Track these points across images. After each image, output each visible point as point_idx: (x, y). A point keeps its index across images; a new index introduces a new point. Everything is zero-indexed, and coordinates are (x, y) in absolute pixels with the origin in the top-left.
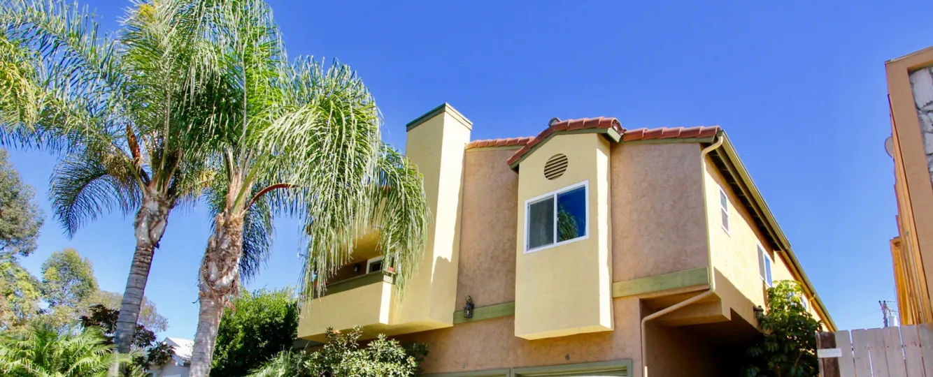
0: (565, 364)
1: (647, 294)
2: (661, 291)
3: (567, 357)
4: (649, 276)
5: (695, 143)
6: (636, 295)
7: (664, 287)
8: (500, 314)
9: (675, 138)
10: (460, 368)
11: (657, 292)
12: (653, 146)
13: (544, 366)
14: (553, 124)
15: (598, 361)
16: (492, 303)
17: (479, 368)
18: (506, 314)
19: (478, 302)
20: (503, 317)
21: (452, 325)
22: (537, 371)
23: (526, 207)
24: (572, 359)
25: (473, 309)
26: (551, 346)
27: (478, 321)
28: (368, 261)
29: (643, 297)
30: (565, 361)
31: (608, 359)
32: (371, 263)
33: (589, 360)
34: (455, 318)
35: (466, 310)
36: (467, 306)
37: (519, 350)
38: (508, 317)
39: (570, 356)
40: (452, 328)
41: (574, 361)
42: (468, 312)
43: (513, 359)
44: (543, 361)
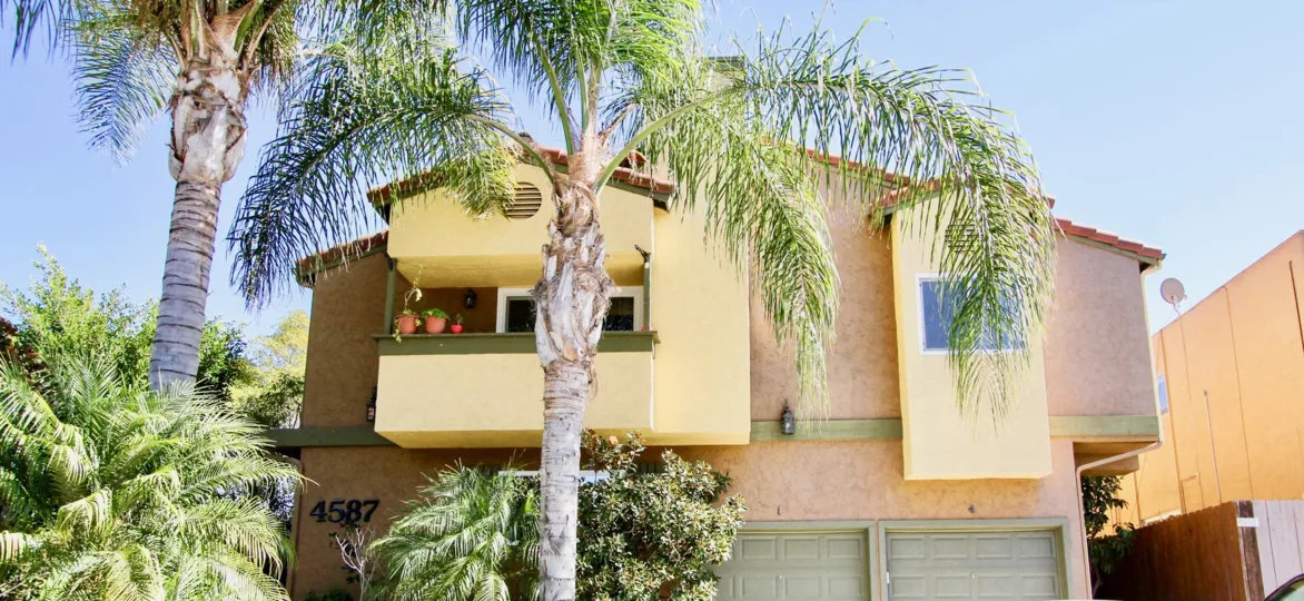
0: (968, 519)
1: (1083, 437)
2: (1101, 436)
3: (971, 509)
4: (1085, 415)
5: (1134, 259)
6: (1071, 436)
7: (1109, 432)
8: (846, 436)
9: (1111, 245)
10: (772, 514)
11: (1096, 436)
12: (1079, 246)
13: (935, 519)
15: (1020, 517)
17: (809, 516)
18: (857, 437)
19: (801, 411)
20: (853, 441)
21: (747, 442)
22: (922, 526)
23: (918, 283)
24: (980, 512)
25: (793, 420)
26: (944, 492)
27: (804, 442)
28: (500, 291)
29: (1078, 440)
30: (969, 515)
31: (1034, 515)
32: (508, 298)
33: (1006, 515)
34: (753, 432)
35: (783, 422)
36: (787, 415)
37: (889, 495)
38: (863, 441)
39: (976, 508)
40: (748, 446)
41: (983, 516)
42: (788, 425)
43: (879, 507)
44: (931, 513)
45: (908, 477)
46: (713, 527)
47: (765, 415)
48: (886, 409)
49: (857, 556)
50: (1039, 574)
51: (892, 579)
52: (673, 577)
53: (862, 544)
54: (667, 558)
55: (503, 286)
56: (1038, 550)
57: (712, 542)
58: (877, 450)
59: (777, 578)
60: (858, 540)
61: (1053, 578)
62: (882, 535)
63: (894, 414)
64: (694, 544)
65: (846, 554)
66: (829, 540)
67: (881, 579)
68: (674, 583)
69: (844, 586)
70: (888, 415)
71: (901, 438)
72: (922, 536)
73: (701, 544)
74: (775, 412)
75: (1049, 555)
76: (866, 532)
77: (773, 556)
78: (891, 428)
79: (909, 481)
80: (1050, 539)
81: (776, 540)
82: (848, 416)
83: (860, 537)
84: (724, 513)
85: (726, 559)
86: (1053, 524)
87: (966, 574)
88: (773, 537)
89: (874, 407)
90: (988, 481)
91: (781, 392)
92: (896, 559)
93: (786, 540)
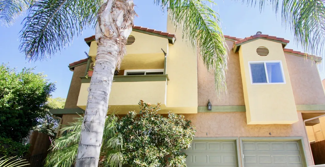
1: (304, 111)
2: (310, 111)
3: (270, 134)
4: (304, 104)
6: (301, 111)
7: (312, 109)
10: (204, 135)
11: (308, 111)
12: (296, 56)
13: (258, 137)
14: (258, 34)
15: (286, 137)
16: (223, 105)
17: (217, 136)
18: (231, 111)
19: (213, 103)
20: (230, 112)
22: (254, 139)
23: (249, 64)
24: (273, 135)
25: (211, 106)
26: (260, 128)
27: (214, 112)
28: (125, 71)
29: (303, 112)
30: (269, 136)
31: (291, 136)
32: (127, 73)
33: (282, 136)
34: (198, 109)
35: (208, 106)
36: (209, 104)
37: (243, 129)
38: (233, 112)
39: (271, 133)
40: (197, 114)
41: (274, 136)
42: (209, 107)
43: (239, 133)
44: (257, 135)
45: (248, 123)
46: (184, 135)
47: (202, 105)
48: (240, 103)
49: (232, 149)
50: (294, 156)
51: (245, 157)
52: (168, 153)
53: (234, 145)
54: (167, 147)
55: (126, 69)
56: (293, 147)
57: (183, 140)
58: (238, 115)
59: (206, 156)
60: (233, 144)
61: (299, 157)
62: (241, 142)
63: (243, 105)
64: (177, 141)
65: (228, 149)
66: (223, 144)
67: (241, 156)
68: (169, 155)
69: (228, 159)
70: (241, 105)
71: (246, 111)
72: (254, 143)
73: (179, 141)
74: (205, 103)
75: (297, 149)
76: (235, 141)
77: (205, 149)
78: (242, 109)
79: (249, 125)
80: (296, 144)
81: (206, 144)
82: (228, 105)
83: (233, 143)
84: (188, 131)
85: (189, 147)
86: (298, 139)
87: (269, 155)
88: (205, 143)
89: (236, 102)
90: (275, 125)
91: (207, 98)
92: (246, 150)
93: (209, 144)
